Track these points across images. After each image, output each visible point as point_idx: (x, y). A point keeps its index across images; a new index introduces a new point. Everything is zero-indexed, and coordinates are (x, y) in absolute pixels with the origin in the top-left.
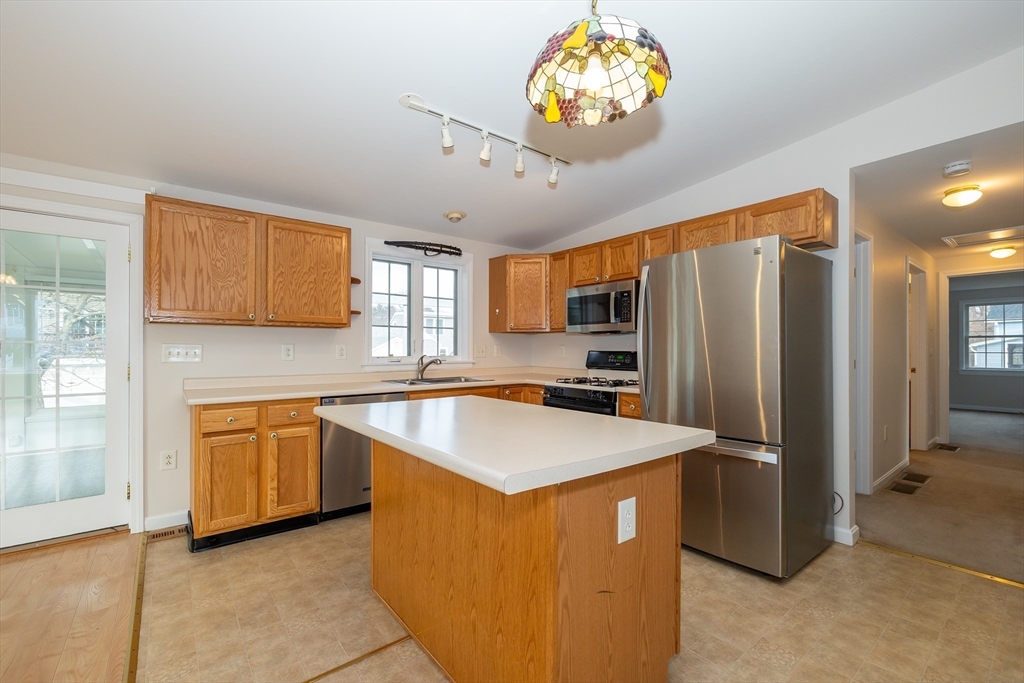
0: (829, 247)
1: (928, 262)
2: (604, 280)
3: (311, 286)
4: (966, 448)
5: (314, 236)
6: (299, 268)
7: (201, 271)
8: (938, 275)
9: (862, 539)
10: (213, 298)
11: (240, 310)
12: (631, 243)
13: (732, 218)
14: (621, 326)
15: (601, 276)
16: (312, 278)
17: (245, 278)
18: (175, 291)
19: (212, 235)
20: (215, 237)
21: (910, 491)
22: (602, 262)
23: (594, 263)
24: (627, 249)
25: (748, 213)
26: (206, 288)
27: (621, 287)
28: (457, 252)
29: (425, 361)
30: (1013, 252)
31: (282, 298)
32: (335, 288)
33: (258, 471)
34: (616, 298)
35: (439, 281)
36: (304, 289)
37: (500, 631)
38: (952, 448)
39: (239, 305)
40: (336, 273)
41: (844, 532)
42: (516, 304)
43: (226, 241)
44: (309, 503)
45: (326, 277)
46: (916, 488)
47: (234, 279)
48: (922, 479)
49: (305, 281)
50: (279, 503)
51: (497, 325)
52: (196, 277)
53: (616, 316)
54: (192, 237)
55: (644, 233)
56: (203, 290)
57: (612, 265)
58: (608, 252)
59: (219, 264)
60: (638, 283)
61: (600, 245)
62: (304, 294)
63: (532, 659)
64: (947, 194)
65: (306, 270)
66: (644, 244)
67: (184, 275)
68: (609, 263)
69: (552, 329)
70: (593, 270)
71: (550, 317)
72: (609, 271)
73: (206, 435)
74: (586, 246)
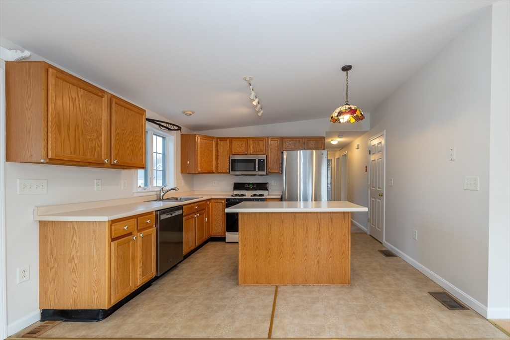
2: (249, 153)
3: (131, 143)
5: (132, 112)
6: (126, 131)
7: (78, 126)
10: (84, 147)
11: (98, 157)
12: (262, 141)
13: (300, 140)
14: (260, 173)
15: (247, 151)
16: (131, 139)
17: (101, 135)
18: (64, 140)
19: (84, 102)
20: (86, 104)
22: (248, 146)
23: (244, 145)
24: (260, 142)
25: (306, 139)
26: (81, 139)
27: (260, 157)
28: (180, 129)
31: (118, 150)
32: (140, 146)
34: (258, 162)
36: (128, 145)
39: (98, 152)
40: (141, 136)
42: (201, 159)
43: (91, 107)
44: (152, 273)
45: (137, 138)
47: (95, 134)
49: (128, 140)
50: (143, 275)
52: (75, 130)
53: (259, 169)
54: (73, 101)
55: (267, 137)
56: (79, 140)
57: (253, 147)
58: (250, 142)
59: (88, 123)
60: (267, 157)
61: (247, 139)
62: (128, 148)
63: (343, 257)
64: (332, 140)
65: (128, 133)
66: (268, 142)
67: (69, 129)
68: (251, 147)
69: (219, 173)
70: (243, 148)
71: (217, 167)
72: (251, 150)
73: (113, 240)
74: (239, 138)
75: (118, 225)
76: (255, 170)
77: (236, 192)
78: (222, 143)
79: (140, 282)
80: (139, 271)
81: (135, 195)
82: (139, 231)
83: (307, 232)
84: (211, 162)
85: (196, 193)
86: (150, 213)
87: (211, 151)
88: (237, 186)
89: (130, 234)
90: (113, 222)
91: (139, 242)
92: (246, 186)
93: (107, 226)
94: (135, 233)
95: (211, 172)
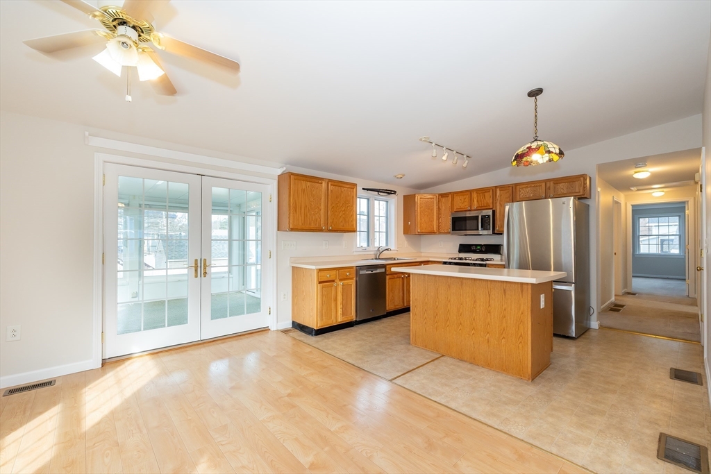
0: (586, 198)
1: (622, 197)
2: (473, 208)
4: (640, 294)
5: (344, 189)
6: (339, 204)
7: (306, 207)
8: (626, 203)
9: (601, 326)
10: (310, 219)
11: (319, 225)
12: (489, 192)
13: (544, 184)
14: (485, 232)
15: (471, 207)
17: (321, 210)
20: (311, 190)
21: (618, 310)
22: (471, 200)
23: (467, 200)
24: (486, 194)
25: (552, 183)
27: (485, 213)
28: (395, 192)
29: (381, 250)
30: (663, 193)
31: (333, 219)
33: (336, 300)
34: (482, 219)
35: (380, 206)
36: (341, 214)
37: (504, 338)
38: (635, 294)
39: (319, 222)
40: (352, 206)
41: (594, 324)
42: (421, 219)
44: (352, 316)
45: (348, 208)
46: (620, 310)
47: (317, 210)
48: (622, 306)
49: (341, 210)
50: (343, 314)
51: (407, 230)
52: (305, 210)
53: (482, 227)
54: (303, 191)
55: (496, 187)
56: (307, 216)
57: (477, 201)
58: (475, 195)
59: (312, 204)
60: (494, 212)
61: (470, 192)
62: (341, 216)
63: (521, 342)
64: (635, 173)
65: (341, 205)
66: (496, 193)
67: (301, 209)
68: (475, 201)
69: (440, 233)
70: (466, 203)
71: (439, 226)
72: (475, 205)
73: (320, 283)
74: (462, 192)
75: (323, 273)
76: (478, 229)
77: (463, 255)
78: (443, 200)
79: (340, 319)
80: (340, 311)
81: (355, 253)
82: (341, 280)
83: (475, 302)
84: (432, 221)
85: (423, 254)
86: (352, 267)
87: (432, 210)
88: (464, 248)
89: (333, 281)
90: (320, 270)
91: (340, 289)
92: (473, 248)
93: (315, 273)
94: (337, 281)
95: (432, 233)
